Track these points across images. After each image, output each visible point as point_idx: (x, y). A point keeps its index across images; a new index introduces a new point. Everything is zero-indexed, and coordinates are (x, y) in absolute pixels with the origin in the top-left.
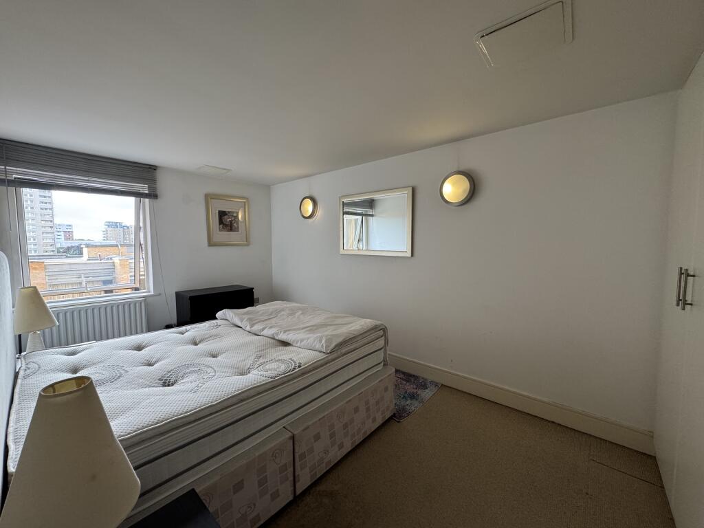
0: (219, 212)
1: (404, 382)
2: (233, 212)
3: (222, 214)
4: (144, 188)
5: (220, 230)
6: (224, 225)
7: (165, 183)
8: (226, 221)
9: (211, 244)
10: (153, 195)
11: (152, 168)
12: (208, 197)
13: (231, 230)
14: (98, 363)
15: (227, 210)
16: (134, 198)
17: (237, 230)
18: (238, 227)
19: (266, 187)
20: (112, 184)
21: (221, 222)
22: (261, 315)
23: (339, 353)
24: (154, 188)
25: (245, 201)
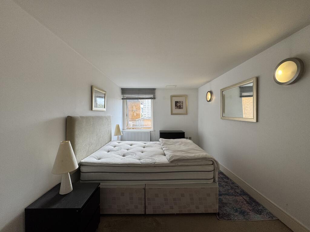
0: (175, 102)
1: (245, 203)
2: (181, 101)
3: (176, 102)
4: (152, 96)
5: (175, 109)
6: (177, 107)
7: (158, 94)
8: (178, 105)
9: (172, 114)
10: (154, 98)
11: (154, 90)
12: (172, 97)
13: (180, 108)
14: (119, 146)
15: (178, 101)
16: (151, 100)
17: (182, 108)
18: (183, 107)
19: (196, 89)
20: (145, 96)
21: (176, 105)
22: (170, 143)
23: (176, 164)
24: (154, 96)
25: (186, 96)
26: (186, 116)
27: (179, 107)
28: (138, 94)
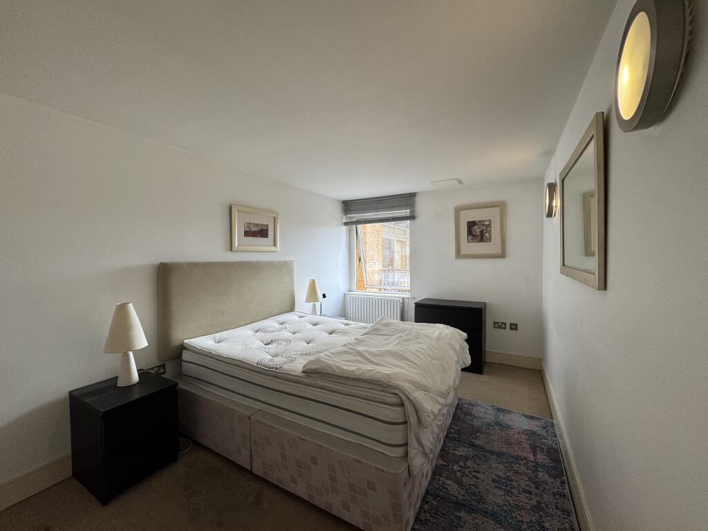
0: (468, 222)
2: (484, 221)
3: (471, 225)
4: (406, 212)
5: (468, 242)
6: (473, 235)
7: (421, 205)
8: (477, 231)
9: (459, 256)
10: (411, 218)
11: (412, 196)
12: (459, 210)
13: (482, 240)
15: (476, 219)
17: (489, 240)
18: (490, 237)
21: (470, 233)
23: (319, 383)
24: (413, 211)
25: (501, 206)
26: (500, 262)
27: (479, 238)
28: (377, 209)
